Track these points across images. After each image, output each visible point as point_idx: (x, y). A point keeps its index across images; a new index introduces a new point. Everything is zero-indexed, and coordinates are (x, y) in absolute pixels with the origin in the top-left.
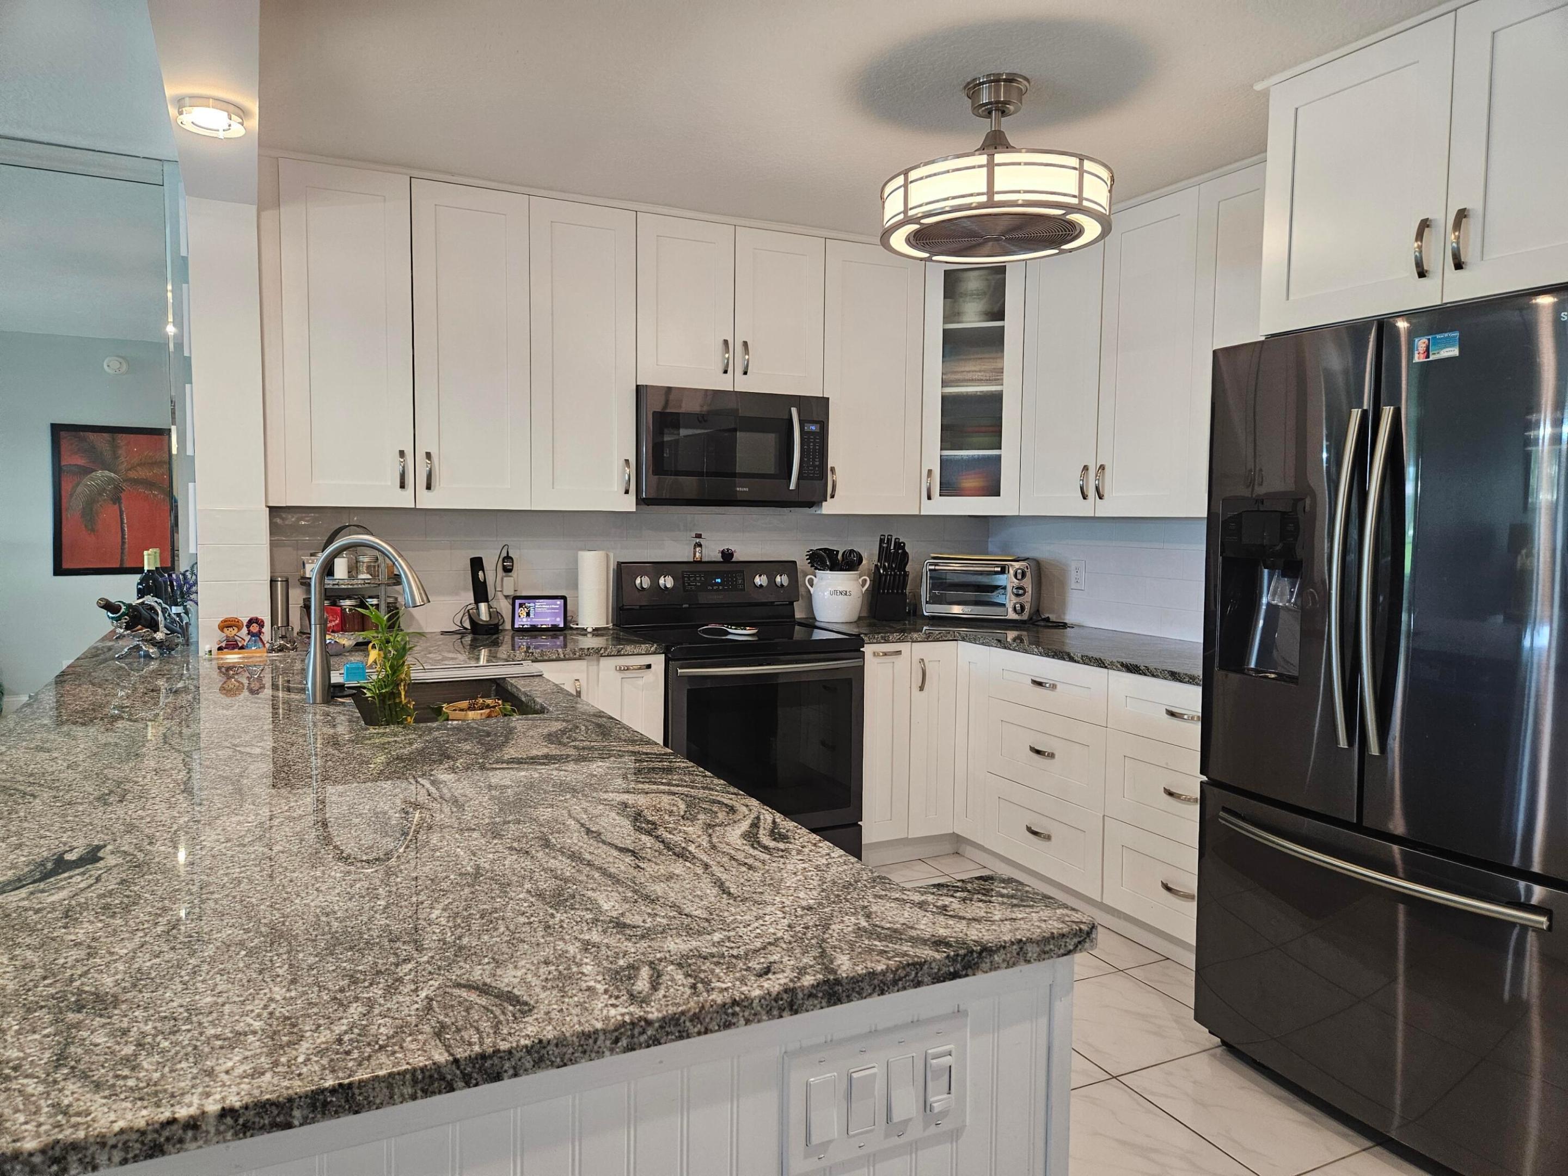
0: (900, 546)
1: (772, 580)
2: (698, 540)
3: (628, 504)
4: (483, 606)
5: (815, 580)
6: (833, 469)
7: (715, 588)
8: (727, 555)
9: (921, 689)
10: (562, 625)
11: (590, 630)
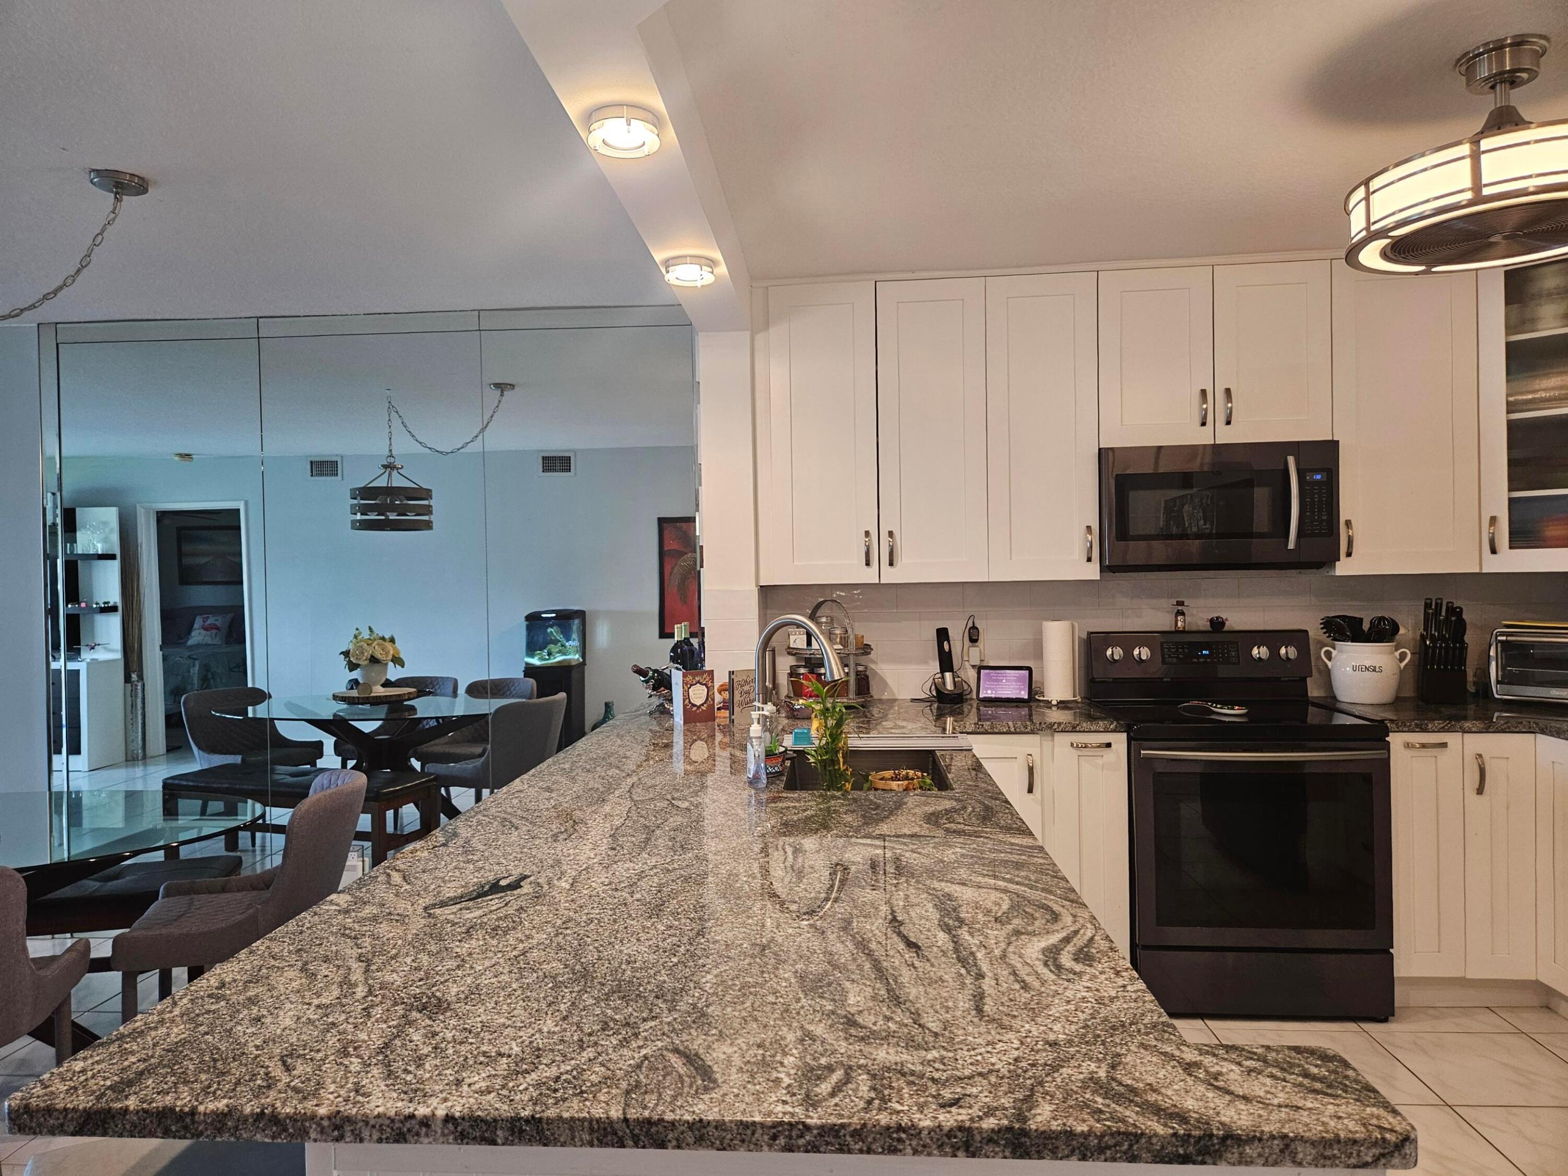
0: (1456, 612)
1: (1274, 652)
2: (1180, 608)
3: (1092, 572)
4: (948, 675)
5: (1334, 653)
6: (1348, 524)
7: (1201, 660)
8: (1217, 624)
9: (1480, 791)
10: (1026, 697)
11: (1054, 702)
